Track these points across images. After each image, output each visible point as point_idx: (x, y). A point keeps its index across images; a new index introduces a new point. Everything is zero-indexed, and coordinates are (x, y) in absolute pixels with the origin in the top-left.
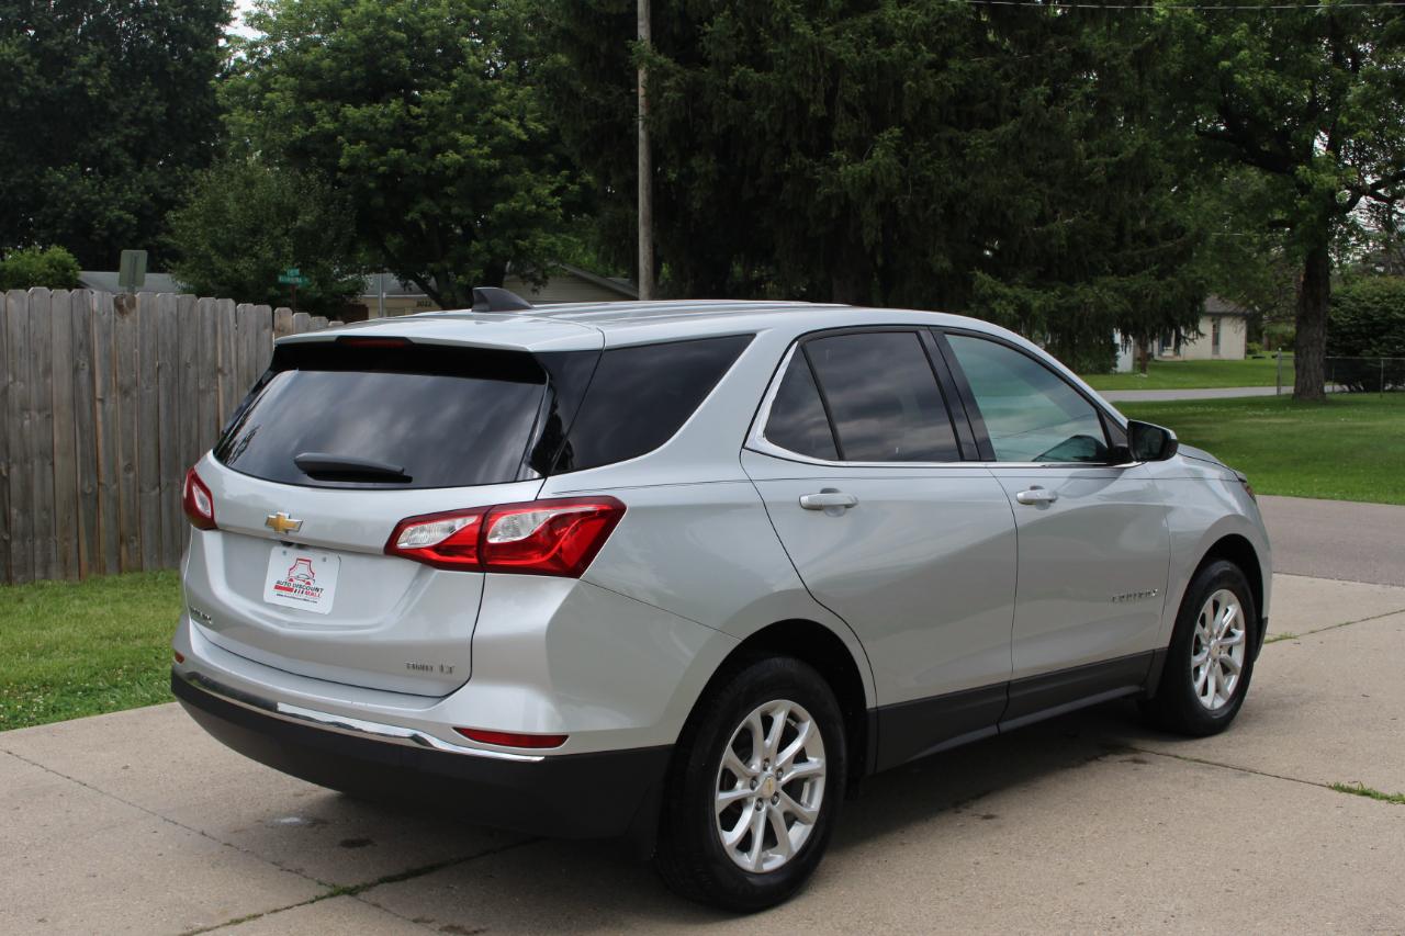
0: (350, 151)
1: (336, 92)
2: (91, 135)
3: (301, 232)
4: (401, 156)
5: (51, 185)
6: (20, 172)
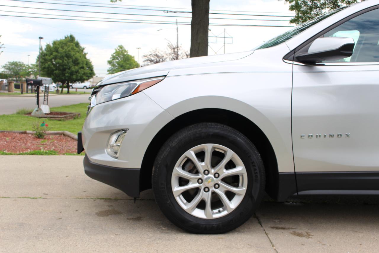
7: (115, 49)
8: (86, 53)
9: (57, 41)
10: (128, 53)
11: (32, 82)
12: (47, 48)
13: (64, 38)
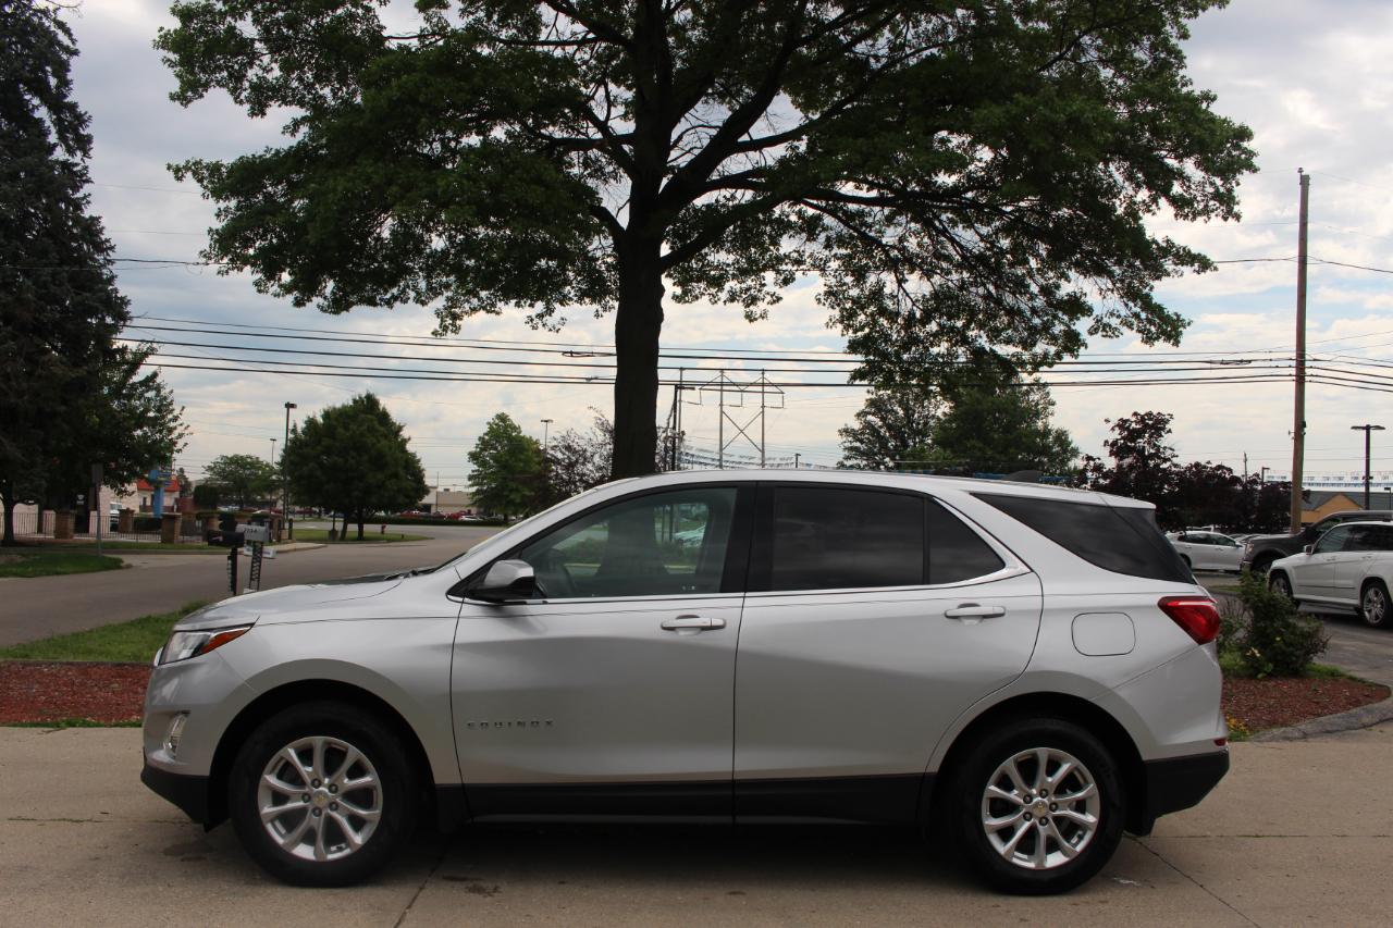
7: (489, 423)
8: (406, 437)
9: (334, 409)
10: (520, 432)
11: (221, 538)
12: (307, 428)
13: (351, 403)
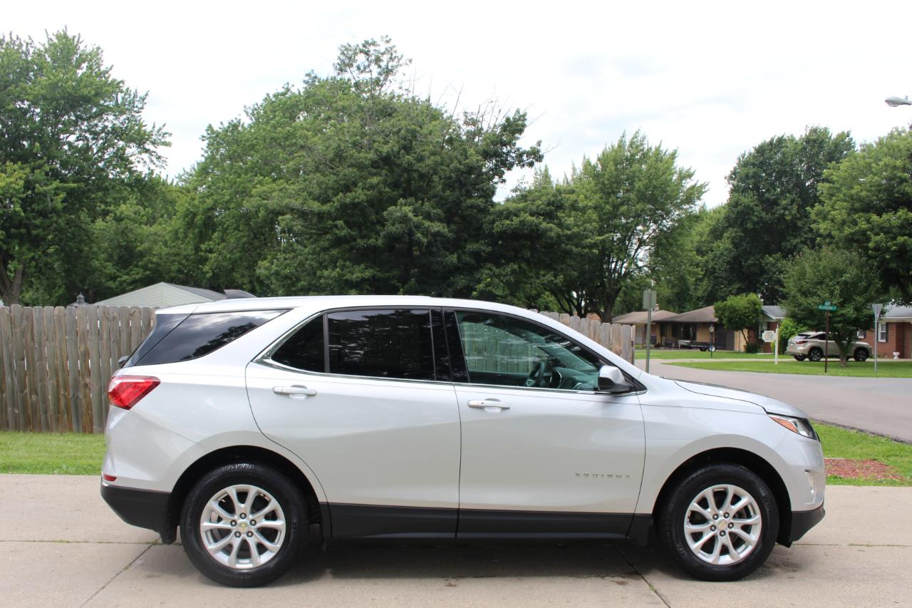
0: (876, 239)
1: (867, 208)
2: (788, 238)
3: (846, 283)
4: (905, 240)
5: (767, 264)
6: (752, 258)
